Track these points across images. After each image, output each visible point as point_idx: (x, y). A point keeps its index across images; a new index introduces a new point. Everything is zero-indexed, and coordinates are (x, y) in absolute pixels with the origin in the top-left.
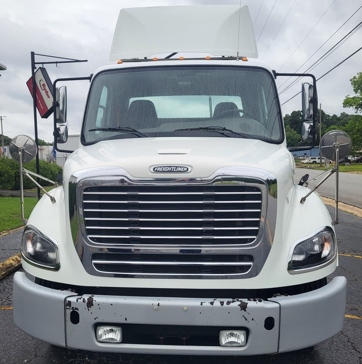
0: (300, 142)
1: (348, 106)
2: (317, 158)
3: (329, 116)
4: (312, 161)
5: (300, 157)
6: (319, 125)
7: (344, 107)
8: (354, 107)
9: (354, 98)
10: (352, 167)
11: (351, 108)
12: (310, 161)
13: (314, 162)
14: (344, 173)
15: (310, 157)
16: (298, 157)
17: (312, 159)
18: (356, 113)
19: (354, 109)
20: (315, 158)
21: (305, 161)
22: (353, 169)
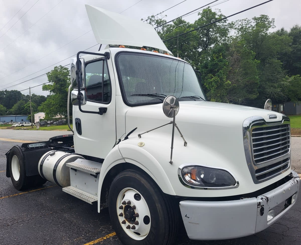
0: (7, 112)
1: (45, 90)
2: (24, 123)
3: (24, 95)
4: (21, 125)
5: (9, 123)
6: (30, 101)
7: (43, 90)
8: (49, 90)
9: (49, 85)
10: (52, 127)
11: (48, 91)
12: (19, 125)
13: (22, 125)
14: (51, 131)
15: (20, 122)
16: (7, 123)
17: (20, 123)
18: (50, 94)
19: (49, 92)
20: (23, 123)
21: (15, 125)
22: (55, 128)
